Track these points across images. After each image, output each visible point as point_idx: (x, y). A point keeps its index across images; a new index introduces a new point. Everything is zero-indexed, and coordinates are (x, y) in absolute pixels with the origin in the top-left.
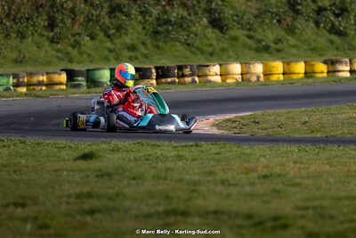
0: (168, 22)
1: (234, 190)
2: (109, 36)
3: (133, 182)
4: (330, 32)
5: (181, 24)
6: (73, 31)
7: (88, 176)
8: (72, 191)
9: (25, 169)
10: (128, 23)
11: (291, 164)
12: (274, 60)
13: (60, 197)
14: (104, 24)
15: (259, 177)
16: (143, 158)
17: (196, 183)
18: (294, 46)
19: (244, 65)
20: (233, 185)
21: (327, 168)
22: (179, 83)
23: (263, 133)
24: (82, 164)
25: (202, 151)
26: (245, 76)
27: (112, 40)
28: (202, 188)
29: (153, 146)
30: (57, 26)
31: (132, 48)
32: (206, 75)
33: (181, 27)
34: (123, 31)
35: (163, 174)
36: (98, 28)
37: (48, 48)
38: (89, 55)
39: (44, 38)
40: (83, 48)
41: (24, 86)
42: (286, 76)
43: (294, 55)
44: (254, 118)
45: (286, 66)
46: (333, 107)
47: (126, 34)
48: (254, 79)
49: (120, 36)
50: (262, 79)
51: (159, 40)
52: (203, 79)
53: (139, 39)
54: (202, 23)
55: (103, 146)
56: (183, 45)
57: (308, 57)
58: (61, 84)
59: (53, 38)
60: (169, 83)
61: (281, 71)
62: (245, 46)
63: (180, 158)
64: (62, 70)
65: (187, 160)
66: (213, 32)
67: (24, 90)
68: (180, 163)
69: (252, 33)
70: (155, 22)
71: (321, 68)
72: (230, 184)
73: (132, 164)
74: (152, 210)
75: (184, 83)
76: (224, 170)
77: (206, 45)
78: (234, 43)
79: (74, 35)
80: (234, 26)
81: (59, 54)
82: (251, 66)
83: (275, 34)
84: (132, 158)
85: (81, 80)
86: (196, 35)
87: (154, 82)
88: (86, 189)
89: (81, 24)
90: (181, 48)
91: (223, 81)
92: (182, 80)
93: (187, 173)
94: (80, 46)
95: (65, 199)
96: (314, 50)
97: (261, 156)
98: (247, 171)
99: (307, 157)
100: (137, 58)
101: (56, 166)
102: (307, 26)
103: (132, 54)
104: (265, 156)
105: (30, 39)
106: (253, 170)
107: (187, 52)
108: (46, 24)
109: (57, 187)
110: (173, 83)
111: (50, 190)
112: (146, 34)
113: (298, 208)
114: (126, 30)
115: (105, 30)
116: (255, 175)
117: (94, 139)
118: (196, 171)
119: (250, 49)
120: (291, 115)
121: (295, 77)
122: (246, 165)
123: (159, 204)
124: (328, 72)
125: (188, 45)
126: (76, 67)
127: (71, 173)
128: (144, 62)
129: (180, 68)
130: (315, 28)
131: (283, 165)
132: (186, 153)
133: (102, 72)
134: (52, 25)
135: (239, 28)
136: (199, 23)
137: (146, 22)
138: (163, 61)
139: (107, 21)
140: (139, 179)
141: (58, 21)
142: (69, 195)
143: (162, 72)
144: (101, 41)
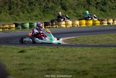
0: (48, 7)
2: (29, 12)
3: (37, 60)
4: (101, 10)
5: (52, 8)
6: (17, 11)
7: (22, 58)
8: (17, 63)
9: (2, 56)
10: (35, 8)
11: (89, 54)
13: (13, 65)
14: (27, 8)
15: (78, 58)
16: (40, 52)
17: (58, 60)
19: (73, 21)
21: (100, 55)
22: (52, 27)
23: (79, 44)
24: (20, 54)
25: (60, 50)
26: (73, 25)
27: (29, 14)
28: (60, 62)
29: (43, 48)
30: (12, 9)
31: (36, 16)
32: (61, 25)
33: (52, 9)
34: (33, 11)
35: (47, 57)
36: (25, 10)
37: (9, 16)
38: (22, 19)
39: (7, 13)
40: (20, 16)
42: (86, 25)
44: (76, 39)
45: (86, 21)
46: (102, 35)
47: (34, 12)
48: (76, 26)
49: (32, 12)
50: (79, 26)
51: (45, 14)
52: (59, 26)
53: (38, 13)
54: (59, 8)
55: (27, 48)
56: (53, 15)
58: (13, 28)
59: (10, 13)
60: (48, 27)
61: (85, 23)
62: (73, 15)
64: (13, 23)
65: (54, 52)
66: (62, 11)
67: (1, 30)
68: (52, 54)
69: (75, 11)
70: (43, 8)
71: (98, 22)
72: (68, 60)
73: (37, 54)
74: (43, 69)
75: (53, 28)
76: (66, 56)
78: (69, 14)
79: (17, 12)
80: (69, 9)
81: (13, 18)
82: (75, 22)
84: (37, 52)
85: (20, 27)
86: (57, 12)
88: (22, 62)
89: (20, 8)
90: (52, 16)
91: (66, 26)
92: (52, 26)
93: (55, 57)
94: (19, 15)
95: (15, 66)
98: (74, 56)
99: (94, 51)
100: (38, 19)
101: (12, 55)
102: (93, 9)
103: (36, 18)
104: (80, 51)
105: (3, 13)
106: (76, 56)
107: (54, 17)
108: (8, 8)
109: (12, 62)
110: (50, 27)
111: (10, 62)
112: (41, 12)
113: (91, 68)
115: (27, 10)
116: (77, 57)
117: (24, 46)
118: (57, 56)
119: (75, 16)
120: (88, 38)
121: (89, 25)
122: (74, 54)
123: (45, 67)
124: (100, 24)
125: (54, 15)
126: (18, 22)
127: (17, 57)
130: (96, 9)
131: (86, 54)
132: (54, 50)
133: (27, 24)
134: (10, 9)
135: (71, 9)
136: (58, 8)
137: (41, 8)
138: (46, 20)
139: (28, 7)
140: (39, 59)
141: (12, 7)
142: (16, 64)
143: (46, 24)
144: (26, 14)
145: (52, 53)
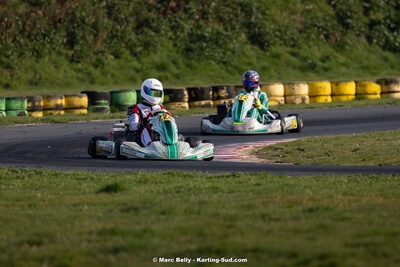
0: (202, 38)
1: (276, 226)
2: (135, 54)
3: (162, 217)
4: (384, 48)
5: (216, 40)
6: (95, 50)
7: (111, 211)
8: (93, 228)
9: (42, 203)
10: (157, 39)
11: (340, 196)
12: (321, 80)
13: (80, 234)
14: (129, 40)
15: (304, 211)
16: (173, 191)
17: (233, 218)
18: (343, 65)
19: (287, 86)
20: (275, 220)
21: (381, 200)
22: (214, 106)
23: (308, 162)
24: (105, 197)
25: (240, 183)
26: (288, 98)
27: (138, 59)
28: (240, 224)
29: (185, 176)
30: (78, 43)
31: (162, 67)
33: (217, 43)
34: (151, 48)
35: (196, 208)
36: (123, 45)
37: (67, 68)
38: (113, 76)
39: (63, 57)
40: (106, 68)
41: (40, 110)
42: (335, 98)
43: (344, 74)
44: (299, 145)
45: (334, 86)
46: (388, 132)
47: (155, 52)
48: (298, 101)
49: (149, 54)
50: (307, 101)
51: (193, 58)
53: (169, 57)
54: (240, 38)
55: (128, 177)
56: (218, 63)
57: (359, 76)
58: (82, 107)
59: (73, 56)
60: (203, 106)
61: (328, 91)
62: (288, 64)
63: (215, 190)
64: (83, 92)
65: (223, 192)
66: (252, 49)
67: (40, 115)
68: (215, 196)
69: (296, 50)
70: (187, 38)
71: (374, 88)
72: (271, 219)
73: (161, 197)
76: (264, 203)
77: (244, 63)
78: (276, 61)
79: (96, 54)
80: (276, 42)
81: (80, 75)
82: (296, 87)
83: (322, 50)
84: (161, 190)
85: (105, 103)
86: (233, 52)
87: (186, 105)
88: (110, 225)
89: (105, 41)
90: (217, 67)
92: (217, 102)
93: (223, 207)
94: (103, 65)
95: (86, 237)
96: (365, 68)
97: (306, 187)
98: (291, 204)
99: (358, 188)
100: (167, 78)
101: (76, 199)
102: (358, 41)
104: (310, 187)
105: (47, 58)
106: (297, 203)
107: (224, 72)
108: (65, 40)
109: (77, 223)
110: (208, 106)
111: (69, 226)
112: (178, 52)
114: (155, 47)
115: (131, 48)
116: (300, 208)
117: (119, 170)
118: (233, 204)
119: (294, 68)
120: (340, 141)
121: (344, 98)
122: (290, 197)
123: (191, 242)
124: (382, 93)
125: (225, 63)
126: (98, 89)
127: (93, 207)
128: (175, 83)
129: (216, 89)
130: (367, 44)
131: (331, 197)
132: (222, 184)
133: (128, 94)
134: (71, 42)
135: (281, 45)
136: (236, 38)
137: (177, 38)
138: (196, 82)
139: (133, 37)
140: (169, 213)
141: (79, 38)
142: (91, 233)
143: (195, 94)
144: (127, 60)
145: (215, 193)
